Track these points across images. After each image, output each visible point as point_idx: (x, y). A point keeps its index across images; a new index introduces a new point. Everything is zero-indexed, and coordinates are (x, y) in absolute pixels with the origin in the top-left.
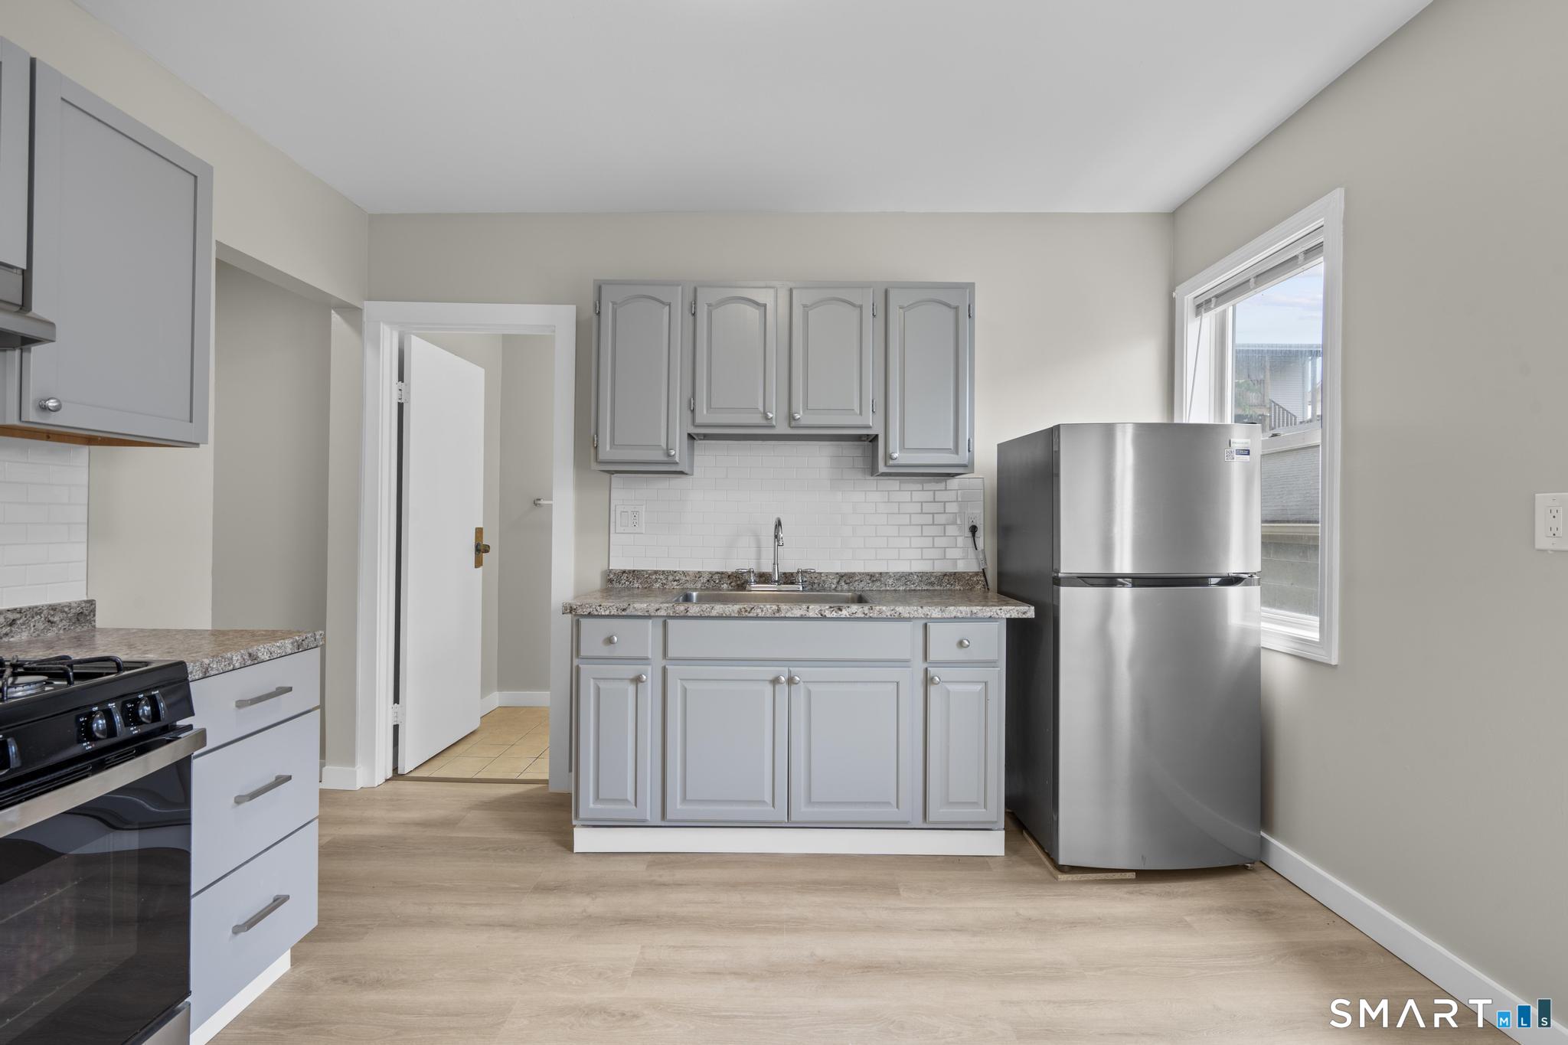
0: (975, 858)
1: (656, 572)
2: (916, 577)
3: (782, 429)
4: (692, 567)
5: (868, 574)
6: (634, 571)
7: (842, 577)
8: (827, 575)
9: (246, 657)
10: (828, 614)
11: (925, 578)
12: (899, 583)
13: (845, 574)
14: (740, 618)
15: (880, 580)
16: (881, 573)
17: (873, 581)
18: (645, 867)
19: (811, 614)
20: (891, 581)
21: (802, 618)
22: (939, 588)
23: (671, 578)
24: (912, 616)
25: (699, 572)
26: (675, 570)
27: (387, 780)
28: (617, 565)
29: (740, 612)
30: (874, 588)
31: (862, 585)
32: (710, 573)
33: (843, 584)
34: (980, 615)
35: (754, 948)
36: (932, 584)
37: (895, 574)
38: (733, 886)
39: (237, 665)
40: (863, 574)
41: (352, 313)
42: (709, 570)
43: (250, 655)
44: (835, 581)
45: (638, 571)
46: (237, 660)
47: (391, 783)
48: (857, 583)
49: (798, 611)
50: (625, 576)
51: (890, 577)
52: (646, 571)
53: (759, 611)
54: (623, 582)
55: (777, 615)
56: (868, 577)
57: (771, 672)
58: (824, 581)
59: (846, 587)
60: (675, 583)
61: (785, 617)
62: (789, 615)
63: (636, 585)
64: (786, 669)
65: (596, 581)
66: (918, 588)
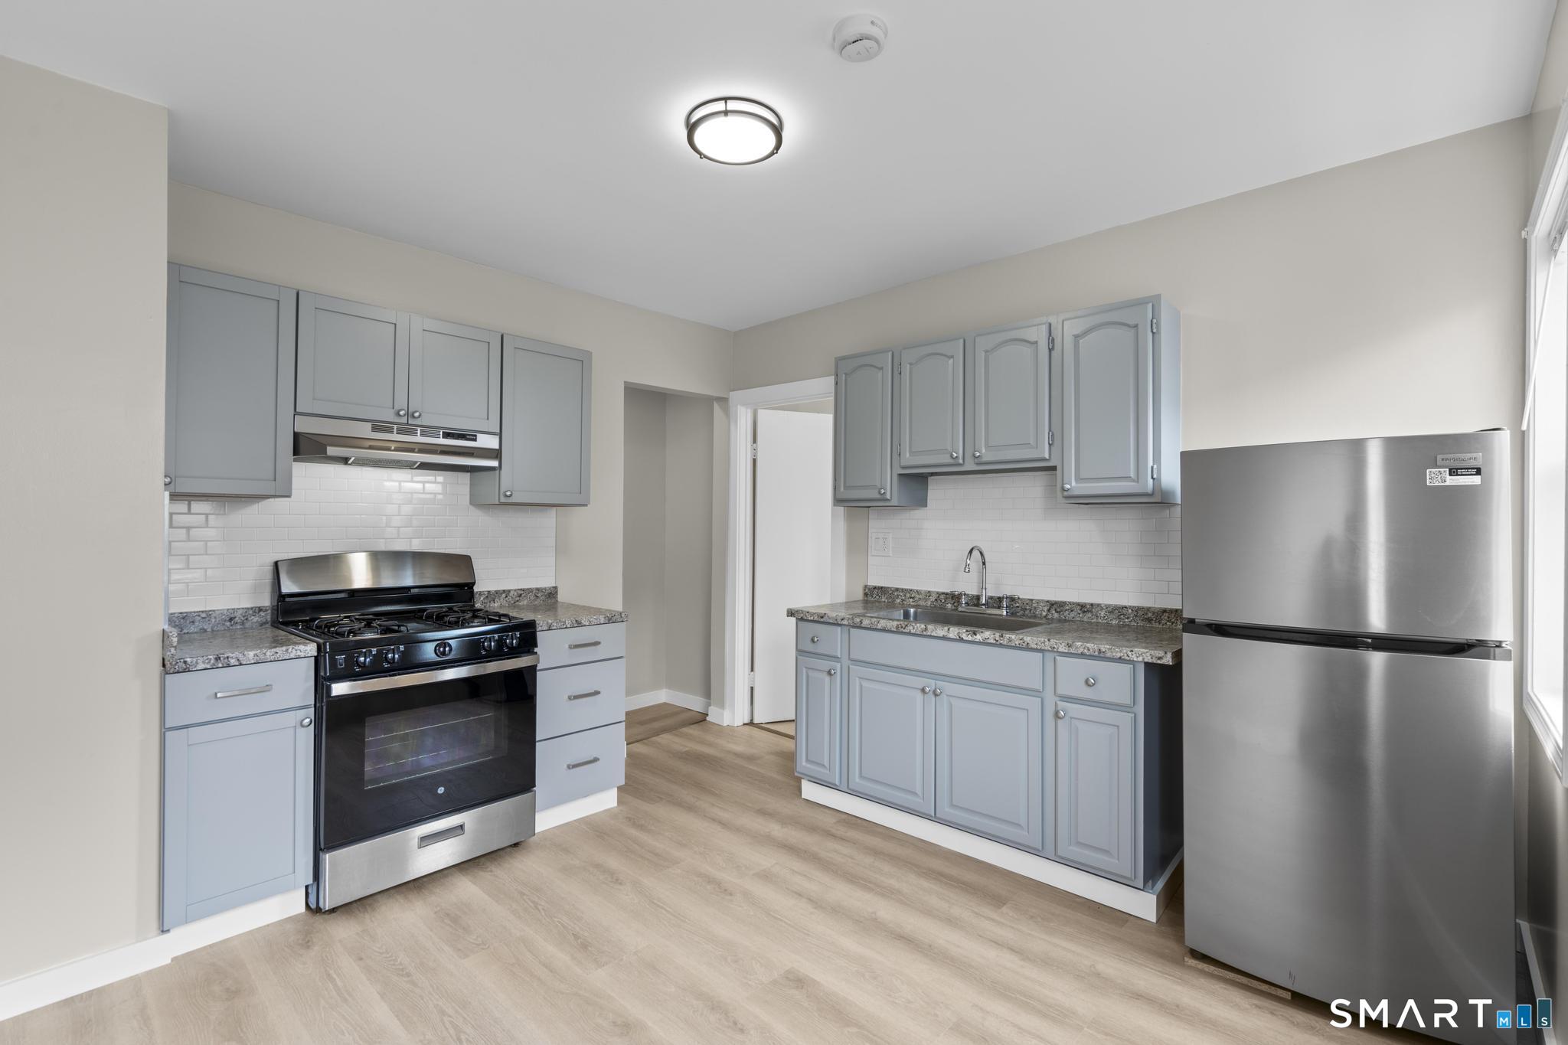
0: (1118, 913)
1: (897, 590)
2: (1130, 611)
3: (970, 466)
4: (924, 587)
5: (1078, 604)
6: (882, 588)
7: (1053, 605)
8: (1038, 602)
9: (574, 622)
10: (964, 636)
11: (1140, 613)
12: (1112, 616)
13: (1056, 603)
14: (897, 632)
15: (1091, 612)
16: (1092, 605)
17: (1084, 612)
18: (834, 821)
19: (951, 635)
20: (1103, 614)
21: (944, 638)
22: (1157, 625)
23: (908, 595)
24: (1039, 647)
25: (929, 592)
26: (911, 588)
27: (744, 724)
28: (873, 582)
29: (897, 627)
30: (1085, 619)
31: (1072, 614)
32: (938, 593)
33: (1054, 612)
34: (1109, 655)
35: (841, 892)
36: (1149, 620)
37: (1107, 606)
38: (876, 853)
39: (569, 626)
40: (1074, 603)
41: (723, 401)
42: (937, 590)
43: (576, 621)
44: (1046, 609)
45: (885, 588)
46: (568, 623)
47: (748, 726)
48: (1067, 612)
49: (941, 631)
50: (875, 591)
51: (1102, 609)
52: (890, 588)
53: (911, 628)
54: (874, 596)
55: (925, 633)
56: (1079, 607)
57: (920, 682)
58: (1035, 608)
59: (1056, 615)
60: (911, 600)
61: (931, 636)
62: (934, 634)
63: (883, 600)
64: (933, 682)
65: (859, 595)
66: (1133, 623)
